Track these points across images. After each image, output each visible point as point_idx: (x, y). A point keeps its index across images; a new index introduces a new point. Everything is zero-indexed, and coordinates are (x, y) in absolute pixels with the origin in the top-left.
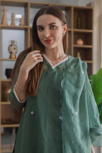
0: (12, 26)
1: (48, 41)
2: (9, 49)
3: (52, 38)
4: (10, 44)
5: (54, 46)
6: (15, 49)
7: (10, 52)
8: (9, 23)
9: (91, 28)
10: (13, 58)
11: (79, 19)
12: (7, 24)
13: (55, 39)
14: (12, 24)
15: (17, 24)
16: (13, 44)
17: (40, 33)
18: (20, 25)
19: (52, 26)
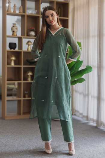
0: (14, 13)
1: (51, 22)
2: (12, 29)
3: (53, 20)
4: (13, 25)
5: (54, 24)
6: (16, 29)
7: (13, 31)
8: (12, 11)
9: (68, 16)
10: (14, 35)
11: (59, 10)
12: (11, 12)
13: (54, 21)
14: (14, 12)
15: (17, 12)
16: (15, 25)
17: (47, 19)
18: (19, 12)
19: (52, 15)
